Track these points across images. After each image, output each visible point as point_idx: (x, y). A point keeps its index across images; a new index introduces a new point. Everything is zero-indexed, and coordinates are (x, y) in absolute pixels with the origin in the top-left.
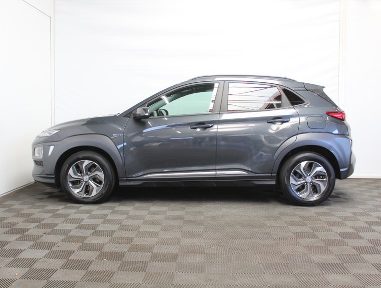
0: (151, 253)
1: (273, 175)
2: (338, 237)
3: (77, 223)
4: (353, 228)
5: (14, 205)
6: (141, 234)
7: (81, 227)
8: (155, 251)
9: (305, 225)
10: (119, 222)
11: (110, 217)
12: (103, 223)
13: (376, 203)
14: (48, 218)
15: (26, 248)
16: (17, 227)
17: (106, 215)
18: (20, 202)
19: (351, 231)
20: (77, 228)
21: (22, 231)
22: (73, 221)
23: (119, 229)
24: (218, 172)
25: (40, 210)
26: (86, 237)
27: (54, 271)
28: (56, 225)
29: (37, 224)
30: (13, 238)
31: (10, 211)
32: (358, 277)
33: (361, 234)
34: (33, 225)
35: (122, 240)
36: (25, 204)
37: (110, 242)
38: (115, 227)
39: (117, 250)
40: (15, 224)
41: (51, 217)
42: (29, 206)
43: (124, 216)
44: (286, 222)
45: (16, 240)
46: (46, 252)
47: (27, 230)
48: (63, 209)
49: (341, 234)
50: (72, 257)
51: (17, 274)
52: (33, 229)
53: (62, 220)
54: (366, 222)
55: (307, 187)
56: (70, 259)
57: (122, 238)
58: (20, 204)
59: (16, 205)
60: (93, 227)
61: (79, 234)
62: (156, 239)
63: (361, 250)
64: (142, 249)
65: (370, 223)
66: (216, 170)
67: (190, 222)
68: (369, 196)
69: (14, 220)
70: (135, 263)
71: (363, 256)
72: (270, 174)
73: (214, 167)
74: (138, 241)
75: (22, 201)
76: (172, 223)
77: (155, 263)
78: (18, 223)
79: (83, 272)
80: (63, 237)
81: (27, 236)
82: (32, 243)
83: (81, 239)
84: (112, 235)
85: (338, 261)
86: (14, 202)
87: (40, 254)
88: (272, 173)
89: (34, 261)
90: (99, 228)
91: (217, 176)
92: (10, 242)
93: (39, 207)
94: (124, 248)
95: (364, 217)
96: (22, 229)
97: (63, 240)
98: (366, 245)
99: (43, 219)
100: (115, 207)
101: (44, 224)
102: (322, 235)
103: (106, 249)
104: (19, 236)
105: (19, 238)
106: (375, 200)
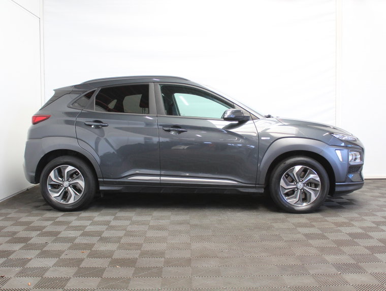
0: (163, 259)
2: (349, 238)
3: (81, 230)
4: (362, 228)
5: (10, 214)
6: (149, 240)
7: (85, 234)
8: (167, 256)
9: (313, 226)
10: (124, 228)
11: (113, 223)
12: (107, 229)
13: (380, 203)
14: (49, 226)
15: (33, 257)
16: (18, 235)
17: (110, 222)
18: (15, 210)
19: (360, 231)
20: (82, 235)
21: (25, 240)
22: (76, 228)
23: (125, 235)
25: (39, 218)
26: (94, 244)
27: (68, 280)
28: (59, 233)
29: (39, 232)
30: (17, 247)
31: (7, 219)
32: (375, 275)
33: (371, 234)
34: (34, 234)
35: (130, 246)
36: (22, 212)
37: (119, 248)
38: (121, 233)
39: (128, 256)
40: (15, 233)
41: (51, 224)
42: (26, 214)
43: (128, 222)
44: (293, 224)
45: (20, 249)
46: (54, 261)
47: (30, 239)
48: (62, 216)
49: (350, 235)
50: (83, 265)
51: (29, 284)
52: (35, 238)
53: (65, 227)
54: (374, 222)
56: (81, 266)
57: (131, 245)
58: (16, 212)
59: (13, 213)
60: (99, 234)
61: (85, 241)
62: (165, 245)
63: (372, 249)
64: (153, 254)
65: (378, 223)
67: (196, 225)
68: (371, 196)
69: (14, 229)
70: (149, 269)
71: (376, 255)
74: (147, 247)
75: (17, 210)
76: (178, 228)
77: (170, 269)
78: (18, 232)
79: (98, 280)
80: (69, 245)
81: (31, 245)
82: (38, 252)
83: (89, 246)
84: (119, 242)
85: (352, 261)
86: (9, 211)
87: (49, 262)
89: (45, 270)
90: (104, 235)
92: (14, 251)
93: (37, 215)
94: (134, 254)
95: (370, 217)
96: (24, 238)
97: (70, 248)
98: (377, 245)
99: (44, 227)
100: (116, 213)
101: (46, 233)
102: (332, 236)
103: (116, 256)
104: (22, 245)
105: (24, 247)
106: (378, 200)
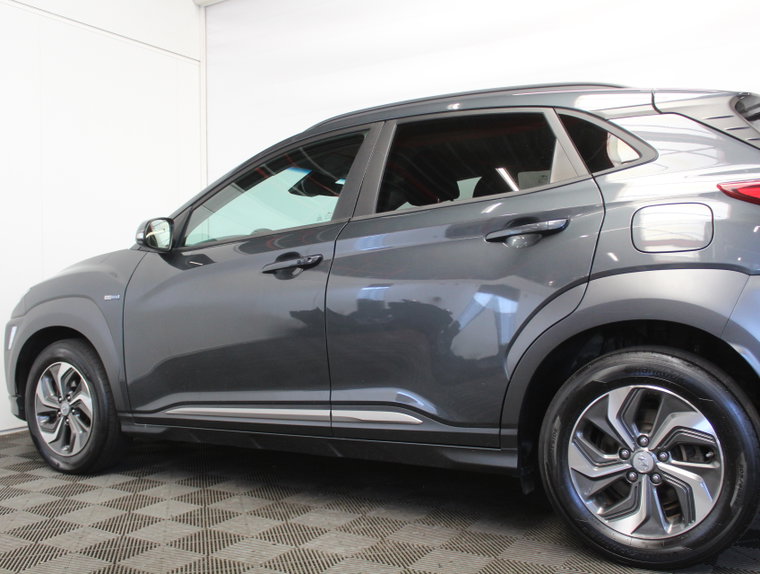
1: (505, 432)
24: (337, 413)
55: (638, 489)
66: (330, 404)
72: (495, 431)
73: (323, 395)
88: (500, 426)
91: (334, 425)
